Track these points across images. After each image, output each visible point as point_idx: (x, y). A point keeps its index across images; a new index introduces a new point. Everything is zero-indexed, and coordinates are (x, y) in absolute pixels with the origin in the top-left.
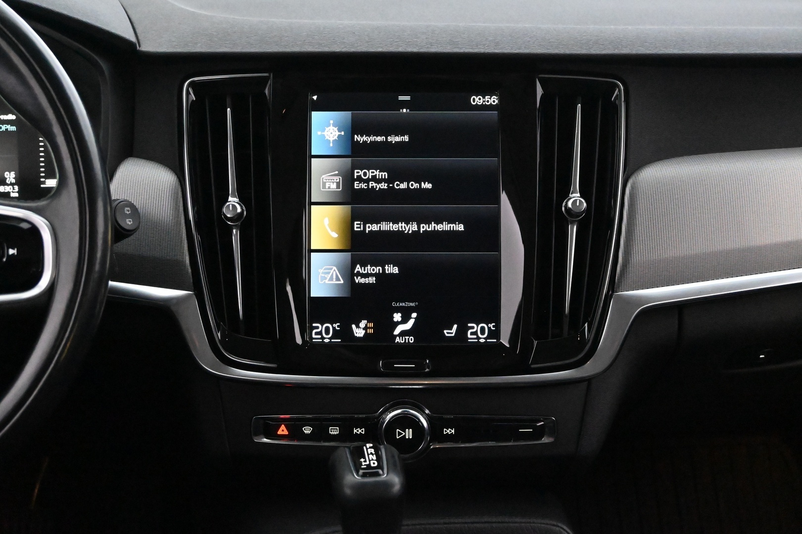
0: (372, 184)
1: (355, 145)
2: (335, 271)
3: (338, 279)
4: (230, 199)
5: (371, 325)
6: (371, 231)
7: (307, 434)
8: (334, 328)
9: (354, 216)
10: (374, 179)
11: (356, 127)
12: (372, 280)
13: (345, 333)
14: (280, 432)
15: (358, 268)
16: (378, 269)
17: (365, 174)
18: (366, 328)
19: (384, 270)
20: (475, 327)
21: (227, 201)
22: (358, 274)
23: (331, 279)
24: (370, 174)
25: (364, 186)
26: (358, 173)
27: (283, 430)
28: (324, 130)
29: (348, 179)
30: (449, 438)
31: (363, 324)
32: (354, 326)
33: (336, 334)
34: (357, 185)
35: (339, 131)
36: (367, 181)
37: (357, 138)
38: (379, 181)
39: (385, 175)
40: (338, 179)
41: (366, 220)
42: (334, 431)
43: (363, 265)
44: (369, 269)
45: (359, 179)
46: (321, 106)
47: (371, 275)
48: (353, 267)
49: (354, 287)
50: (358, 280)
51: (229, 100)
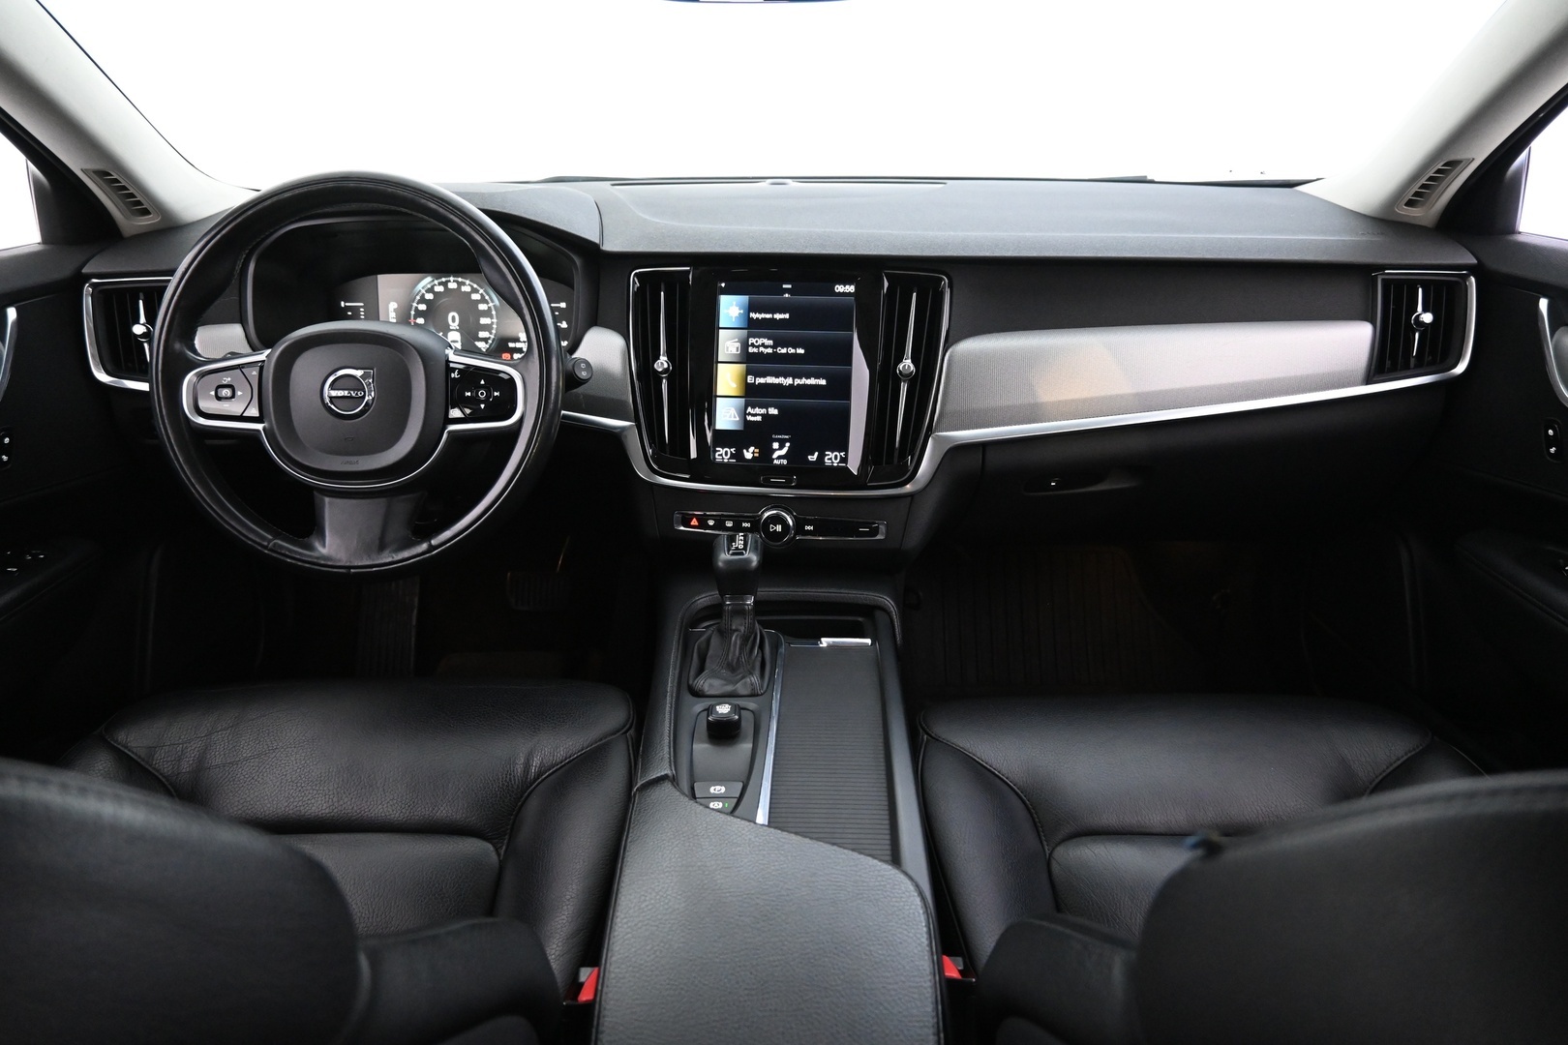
0: (762, 349)
1: (750, 320)
2: (733, 412)
3: (735, 417)
4: (661, 357)
5: (757, 450)
6: (760, 383)
7: (711, 526)
8: (731, 452)
9: (748, 372)
10: (763, 345)
11: (752, 307)
12: (759, 418)
13: (738, 456)
14: (692, 523)
15: (749, 410)
16: (763, 411)
17: (757, 342)
18: (753, 453)
19: (768, 411)
20: (831, 455)
21: (658, 359)
22: (750, 414)
23: (730, 417)
24: (760, 341)
25: (755, 350)
26: (752, 341)
27: (694, 522)
28: (728, 309)
29: (745, 345)
30: (809, 533)
31: (752, 449)
32: (745, 451)
33: (733, 456)
34: (751, 350)
35: (740, 309)
36: (758, 347)
37: (752, 315)
38: (766, 347)
39: (771, 342)
40: (738, 345)
41: (757, 375)
42: (729, 524)
43: (753, 407)
44: (757, 410)
45: (753, 345)
46: (727, 292)
47: (759, 415)
48: (746, 409)
49: (746, 423)
50: (749, 418)
51: (663, 287)
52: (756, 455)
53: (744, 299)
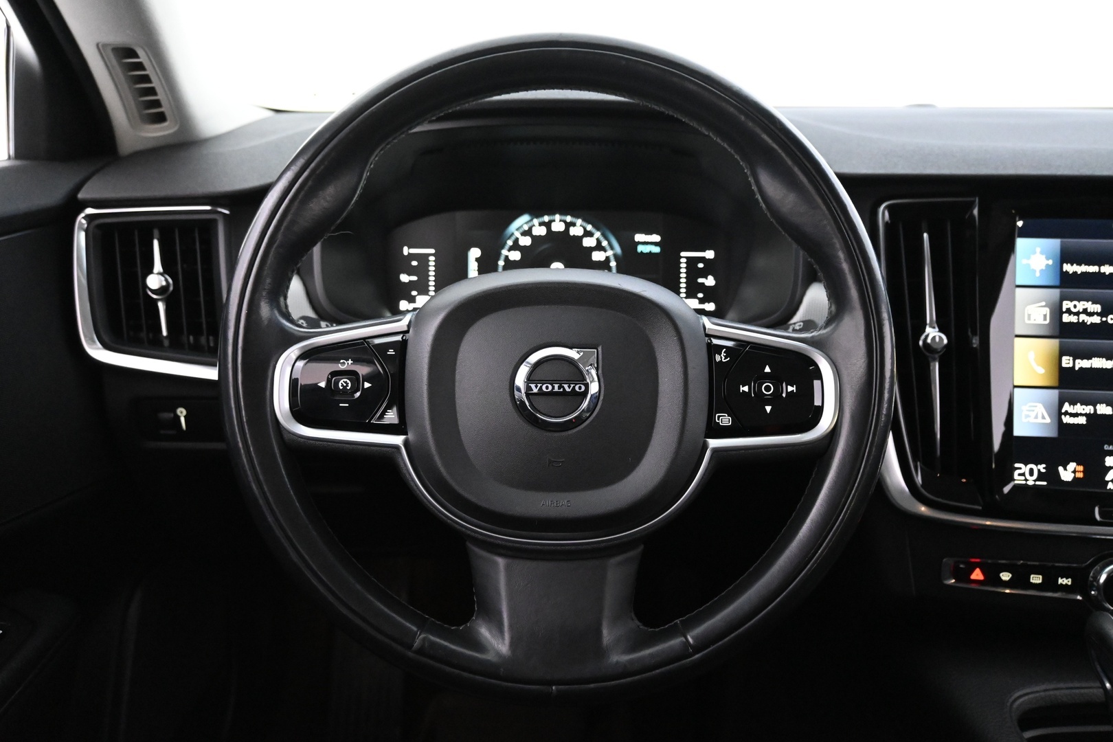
0: (1083, 317)
1: (1064, 276)
2: (1041, 410)
3: (1043, 418)
4: (928, 330)
5: (1081, 468)
6: (1081, 369)
7: (1005, 582)
8: (1039, 470)
9: (1063, 352)
10: (1085, 311)
11: (1067, 256)
12: (1082, 420)
13: (1051, 475)
14: (973, 577)
15: (1067, 407)
16: (1089, 409)
17: (1075, 306)
18: (1074, 472)
19: (1095, 410)
21: (924, 331)
22: (1066, 413)
23: (1036, 417)
24: (1081, 306)
25: (1074, 319)
26: (1067, 305)
27: (977, 575)
28: (1029, 258)
29: (1057, 312)
31: (1072, 466)
32: (1061, 469)
33: (1041, 476)
34: (1066, 318)
35: (1048, 259)
36: (1077, 314)
37: (1069, 268)
38: (1091, 314)
39: (1098, 308)
40: (1047, 311)
41: (1077, 355)
42: (1036, 579)
43: (1073, 403)
44: (1079, 408)
45: (1069, 311)
46: (1027, 233)
47: (1081, 415)
48: (1061, 405)
49: (1062, 426)
50: (1067, 420)
51: (924, 225)
52: (1080, 475)
53: (1054, 244)
